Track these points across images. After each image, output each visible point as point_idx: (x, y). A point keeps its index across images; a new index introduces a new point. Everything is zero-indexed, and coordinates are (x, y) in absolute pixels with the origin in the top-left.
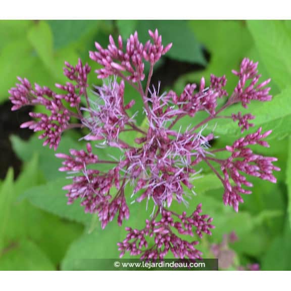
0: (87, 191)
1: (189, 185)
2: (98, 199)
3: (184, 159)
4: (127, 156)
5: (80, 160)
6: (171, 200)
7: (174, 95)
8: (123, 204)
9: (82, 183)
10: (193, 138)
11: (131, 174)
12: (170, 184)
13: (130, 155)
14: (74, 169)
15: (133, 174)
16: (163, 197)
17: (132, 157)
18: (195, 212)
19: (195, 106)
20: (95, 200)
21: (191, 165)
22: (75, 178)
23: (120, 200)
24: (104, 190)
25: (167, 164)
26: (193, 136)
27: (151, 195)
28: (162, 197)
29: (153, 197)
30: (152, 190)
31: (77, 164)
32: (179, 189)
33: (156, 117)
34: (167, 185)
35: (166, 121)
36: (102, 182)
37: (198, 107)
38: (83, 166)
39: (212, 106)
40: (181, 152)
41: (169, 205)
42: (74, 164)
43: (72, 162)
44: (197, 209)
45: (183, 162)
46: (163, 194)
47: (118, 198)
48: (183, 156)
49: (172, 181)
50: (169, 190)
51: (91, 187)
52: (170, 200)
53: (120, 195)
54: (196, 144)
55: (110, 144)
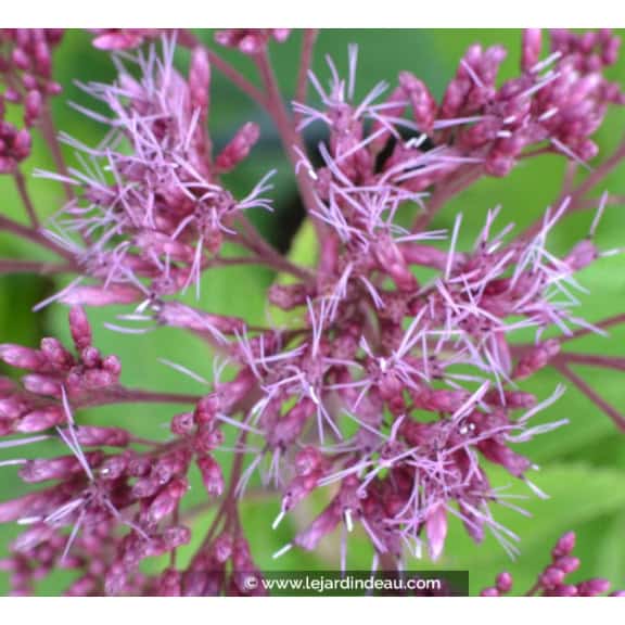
0: (83, 517)
1: (511, 462)
2: (132, 548)
3: (482, 352)
4: (242, 360)
5: (48, 387)
6: (444, 530)
7: (419, 92)
8: (240, 562)
9: (59, 488)
10: (513, 262)
11: (263, 433)
12: (433, 458)
13: (256, 355)
14: (24, 426)
15: (271, 434)
16: (408, 516)
17: (263, 360)
18: (546, 572)
19: (512, 127)
20: (121, 554)
21: (513, 377)
22: (28, 468)
23: (227, 544)
24: (156, 503)
25: (415, 377)
26: (510, 255)
27: (358, 515)
28: (405, 517)
29: (364, 522)
30: (361, 492)
31: (32, 405)
32: (475, 475)
33: (353, 188)
34: (422, 463)
35: (396, 200)
36: (147, 473)
37: (524, 133)
38: (60, 410)
39: (578, 126)
40: (467, 324)
41: (438, 549)
42: (22, 407)
43: (12, 399)
44: (556, 558)
45: (481, 365)
46: (408, 506)
47: (219, 539)
48: (476, 340)
49: (441, 444)
50: (432, 485)
51: (101, 496)
52: (437, 528)
53: (226, 528)
54: (527, 289)
55: (169, 315)
